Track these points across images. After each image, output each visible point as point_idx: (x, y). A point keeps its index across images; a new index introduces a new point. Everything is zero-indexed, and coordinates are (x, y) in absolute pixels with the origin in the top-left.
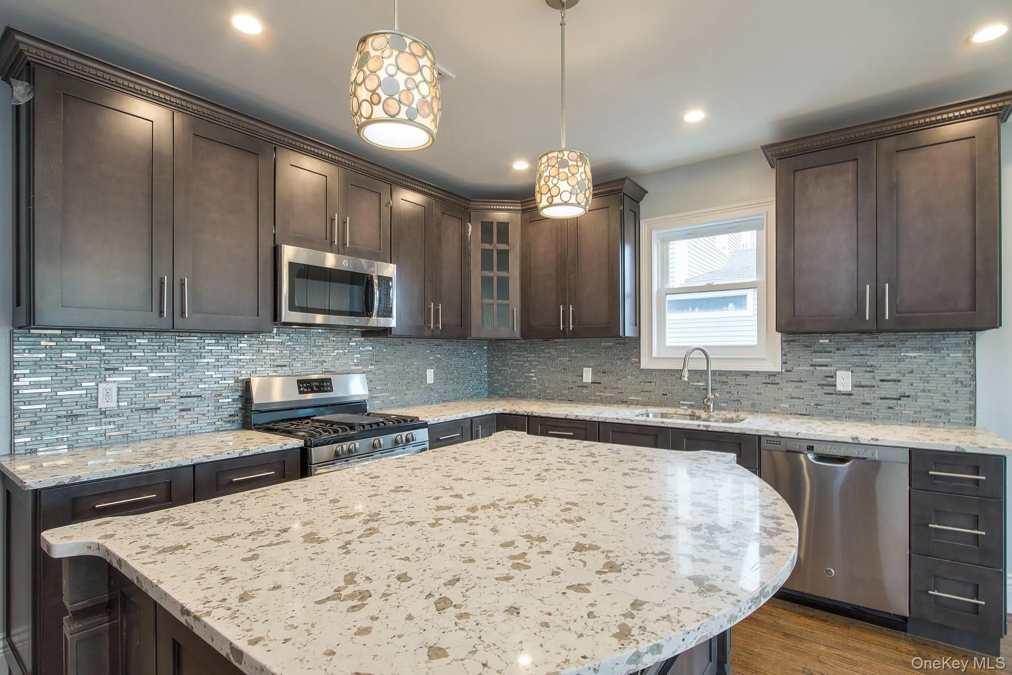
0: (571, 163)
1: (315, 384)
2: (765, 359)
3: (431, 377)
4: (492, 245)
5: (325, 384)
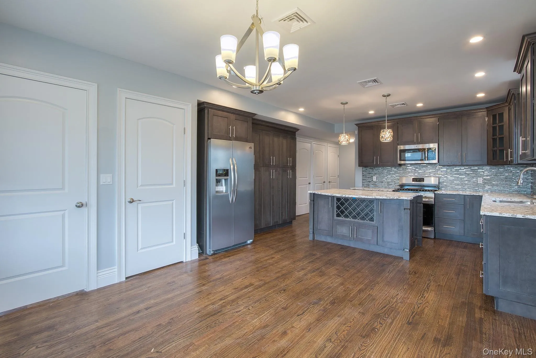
1: (418, 179)
3: (480, 180)
4: (496, 124)
5: (422, 180)
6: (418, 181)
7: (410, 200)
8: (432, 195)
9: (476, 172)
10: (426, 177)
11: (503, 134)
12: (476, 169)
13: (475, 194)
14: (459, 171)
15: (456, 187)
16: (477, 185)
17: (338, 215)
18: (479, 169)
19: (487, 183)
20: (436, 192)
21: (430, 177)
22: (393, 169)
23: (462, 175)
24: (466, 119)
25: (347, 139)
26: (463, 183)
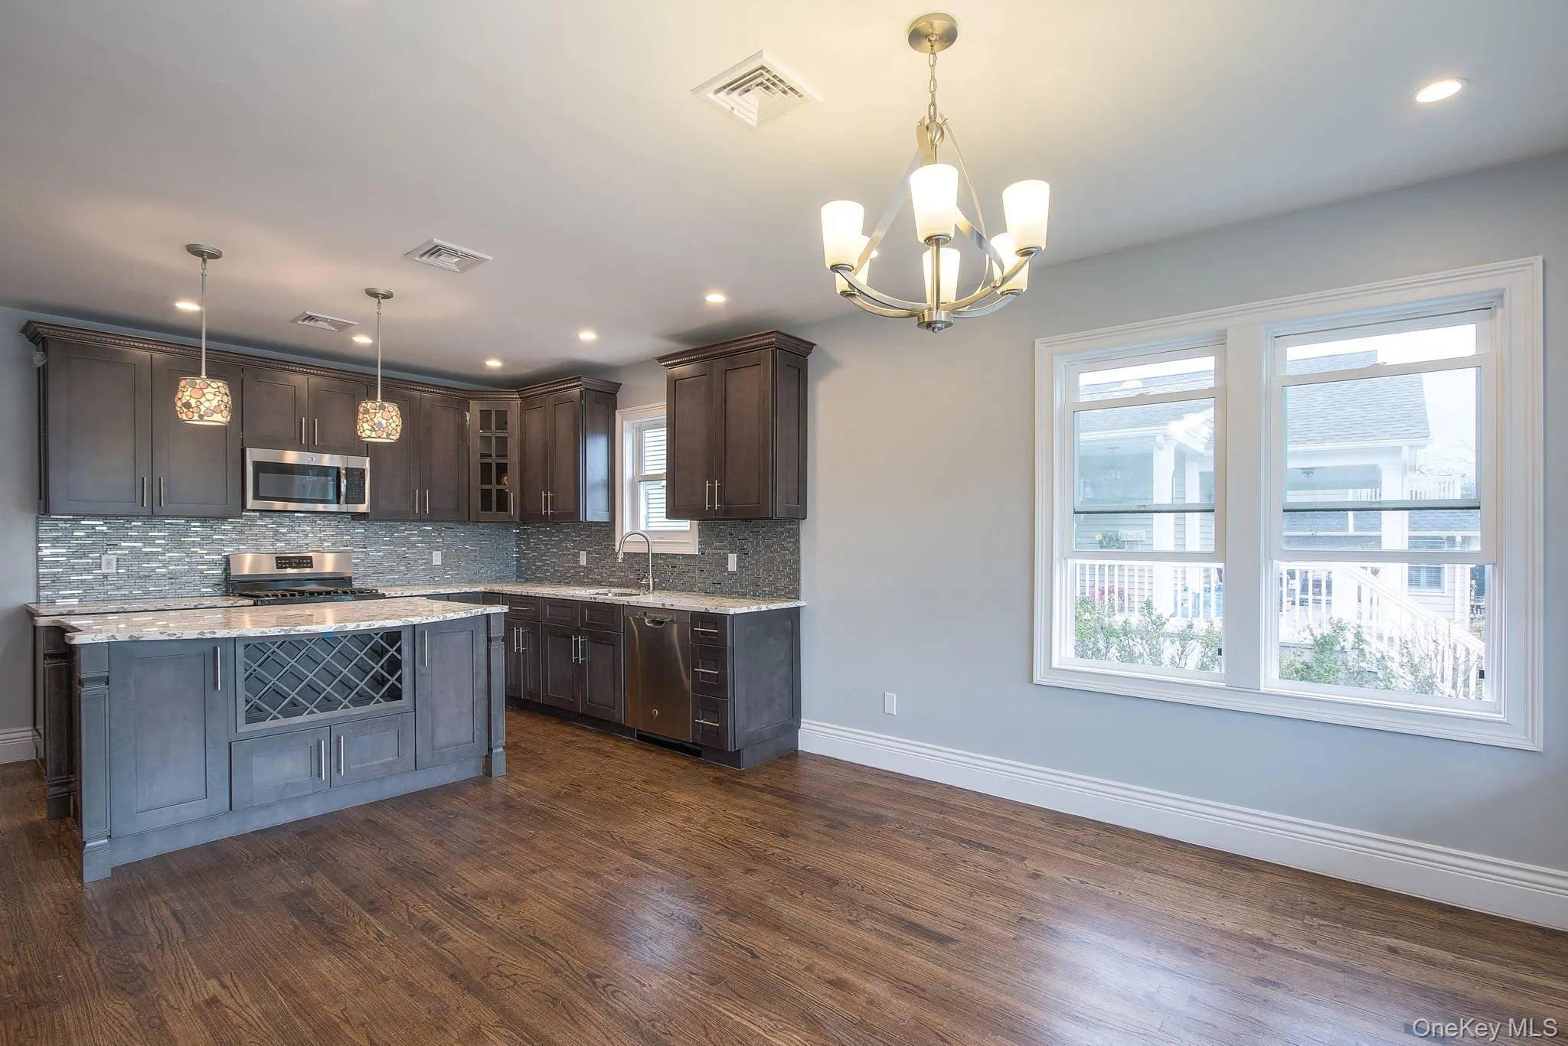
0: (371, 411)
1: (292, 560)
2: (690, 543)
4: (491, 433)
5: (305, 561)
6: (293, 564)
9: (429, 537)
12: (428, 532)
18: (434, 530)
19: (449, 563)
23: (401, 545)
24: (430, 406)
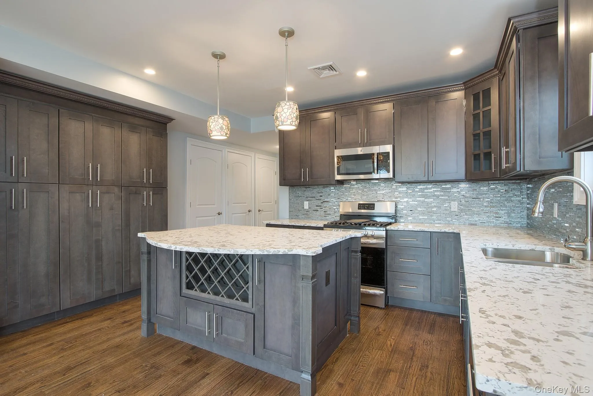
1: (366, 205)
3: (454, 206)
4: (479, 109)
5: (371, 206)
6: (366, 208)
7: (313, 256)
8: (382, 233)
9: (449, 192)
10: (378, 201)
11: (490, 126)
12: (448, 188)
13: (447, 230)
14: (425, 191)
15: (420, 217)
16: (451, 213)
17: (189, 286)
18: (453, 187)
19: (464, 210)
20: (388, 228)
21: (384, 201)
22: (332, 189)
23: (429, 197)
24: (435, 103)
25: (220, 126)
26: (429, 210)
